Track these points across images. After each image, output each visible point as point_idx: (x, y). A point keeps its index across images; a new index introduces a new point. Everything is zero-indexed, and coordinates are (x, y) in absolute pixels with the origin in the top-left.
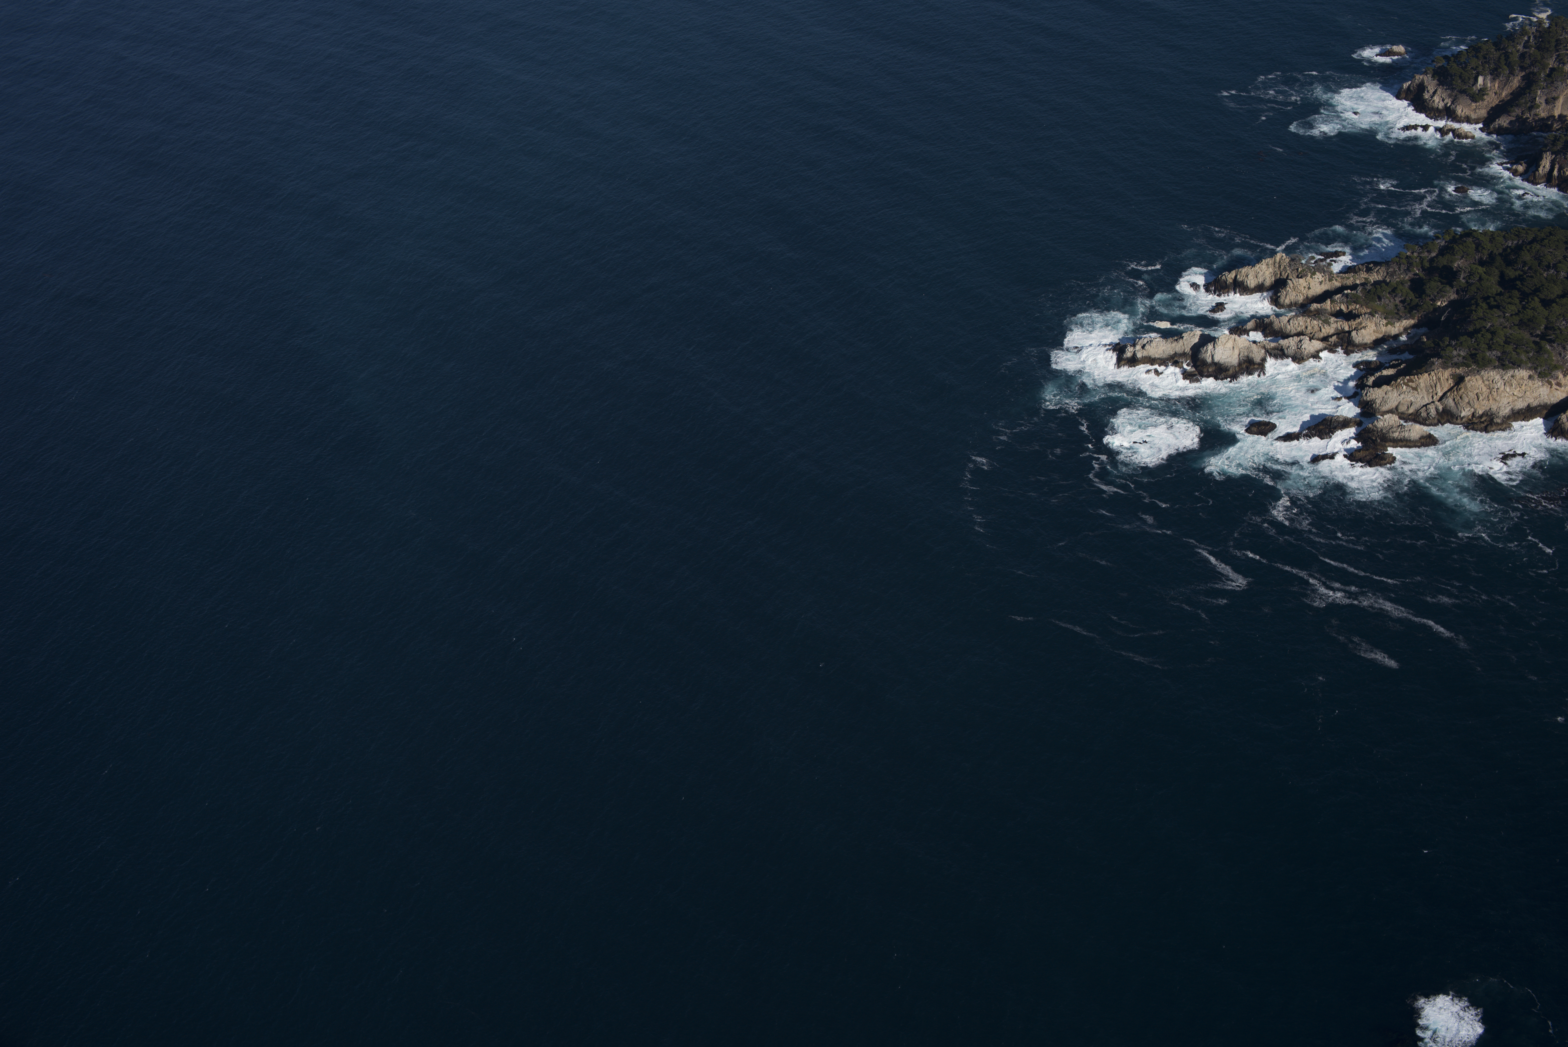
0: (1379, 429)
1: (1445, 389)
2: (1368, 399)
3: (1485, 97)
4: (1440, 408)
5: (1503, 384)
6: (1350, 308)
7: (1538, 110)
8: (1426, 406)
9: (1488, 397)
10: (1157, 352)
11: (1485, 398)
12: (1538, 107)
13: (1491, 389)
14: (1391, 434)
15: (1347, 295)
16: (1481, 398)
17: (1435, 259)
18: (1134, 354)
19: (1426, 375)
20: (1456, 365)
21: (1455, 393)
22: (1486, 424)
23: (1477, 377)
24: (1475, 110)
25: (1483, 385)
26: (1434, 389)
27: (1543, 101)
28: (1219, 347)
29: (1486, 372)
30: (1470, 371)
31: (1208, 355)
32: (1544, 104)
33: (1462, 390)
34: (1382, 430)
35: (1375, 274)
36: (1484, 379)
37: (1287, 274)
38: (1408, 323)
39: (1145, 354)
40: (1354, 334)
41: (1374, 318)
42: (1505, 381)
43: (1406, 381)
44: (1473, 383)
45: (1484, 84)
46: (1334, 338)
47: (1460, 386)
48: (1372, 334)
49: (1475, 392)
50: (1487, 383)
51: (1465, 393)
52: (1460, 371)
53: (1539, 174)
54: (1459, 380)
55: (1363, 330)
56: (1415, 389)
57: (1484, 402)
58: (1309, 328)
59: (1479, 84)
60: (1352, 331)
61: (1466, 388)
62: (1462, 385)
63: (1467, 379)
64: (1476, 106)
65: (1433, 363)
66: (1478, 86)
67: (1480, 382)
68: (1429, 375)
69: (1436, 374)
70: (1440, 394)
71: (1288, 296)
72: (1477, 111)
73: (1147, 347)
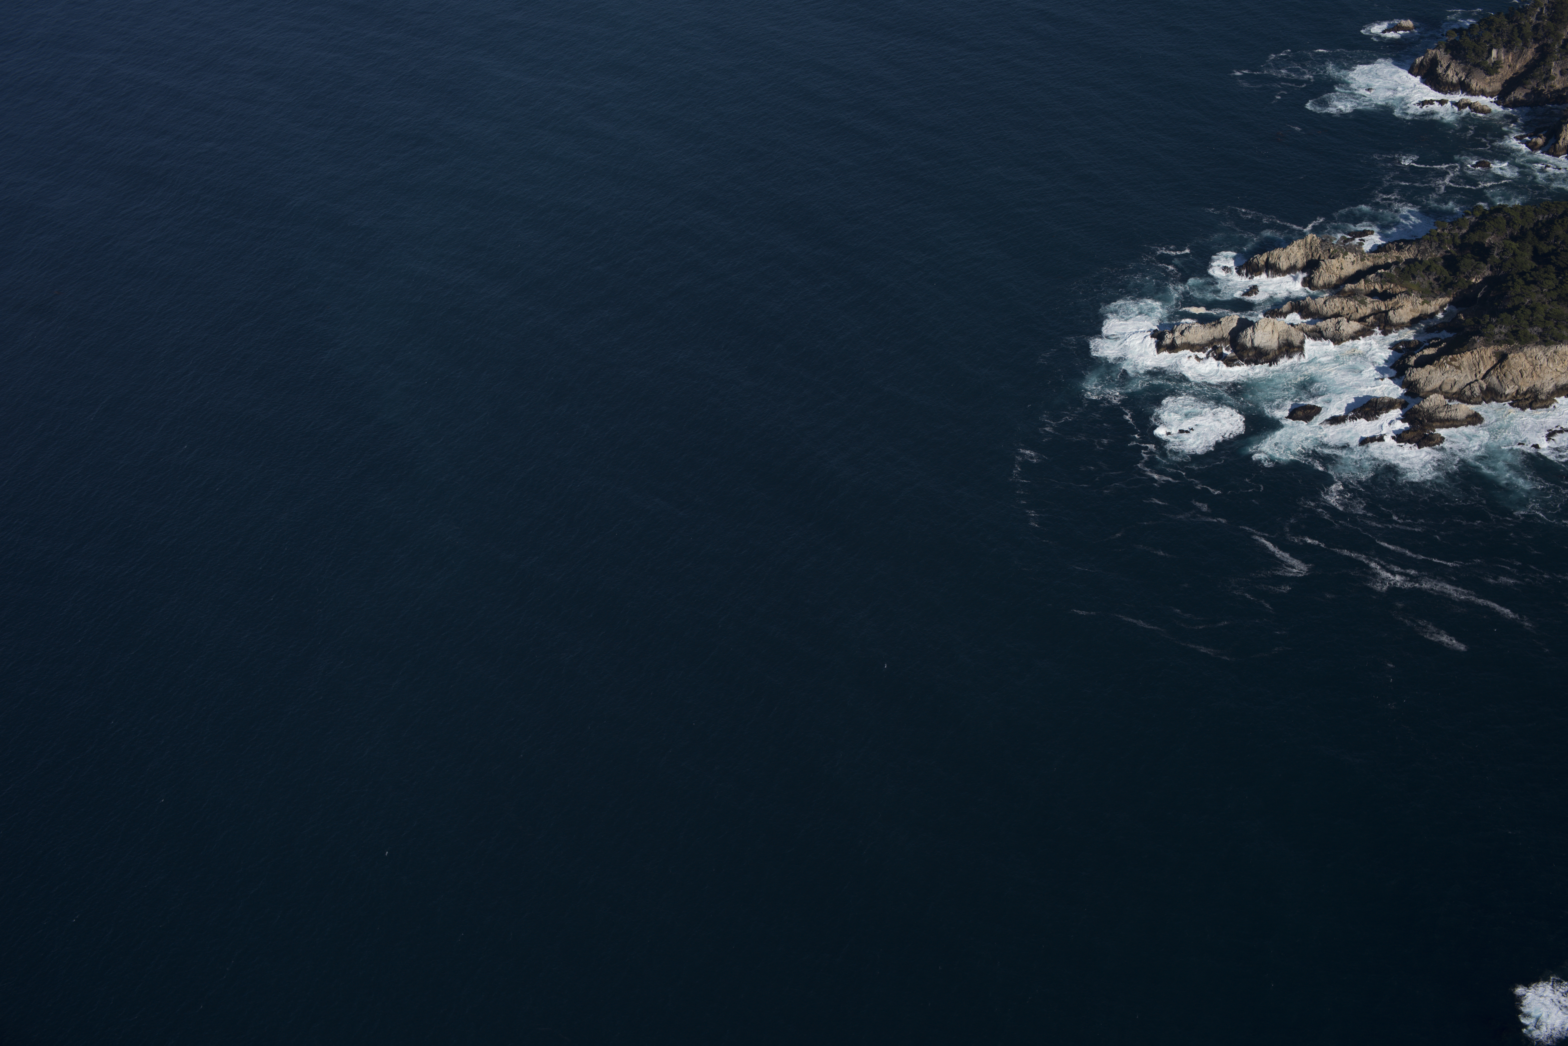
0: (1425, 410)
1: (1489, 367)
2: (1412, 379)
3: (1499, 70)
4: (1484, 386)
5: (1546, 360)
6: (1384, 287)
7: (1553, 82)
8: (1469, 384)
9: (1532, 373)
10: (1196, 338)
11: (1528, 375)
12: (1553, 78)
13: (1534, 366)
14: (1438, 415)
15: (1381, 275)
16: (1525, 375)
17: (1467, 236)
18: (1174, 341)
19: (1469, 353)
20: (1498, 343)
21: (1499, 370)
22: (1530, 400)
23: (1520, 354)
24: (1489, 83)
25: (1526, 362)
26: (1478, 367)
27: (1558, 73)
28: (1259, 331)
29: (1529, 349)
30: (1513, 348)
31: (1248, 339)
32: (1559, 76)
33: (1506, 368)
34: (1428, 410)
35: (1406, 252)
36: (1527, 355)
37: (1318, 255)
38: (1443, 301)
39: (1184, 340)
40: (1391, 313)
41: (1411, 298)
42: (1547, 357)
43: (1449, 360)
44: (1517, 360)
45: (1497, 57)
46: (1372, 318)
47: (1503, 364)
48: (1409, 313)
49: (1519, 369)
50: (1530, 359)
51: (1509, 370)
52: (1502, 348)
53: (1559, 146)
54: (1502, 358)
55: (1400, 310)
56: (1458, 368)
57: (1528, 378)
58: (1346, 309)
59: (1493, 57)
60: (1389, 310)
61: (1509, 365)
62: (1505, 363)
63: (1510, 356)
64: (1490, 79)
65: (1475, 341)
66: (1492, 59)
67: (1524, 359)
68: (1472, 353)
69: (1478, 352)
70: (1483, 372)
71: (1321, 277)
72: (1492, 84)
73: (1186, 333)
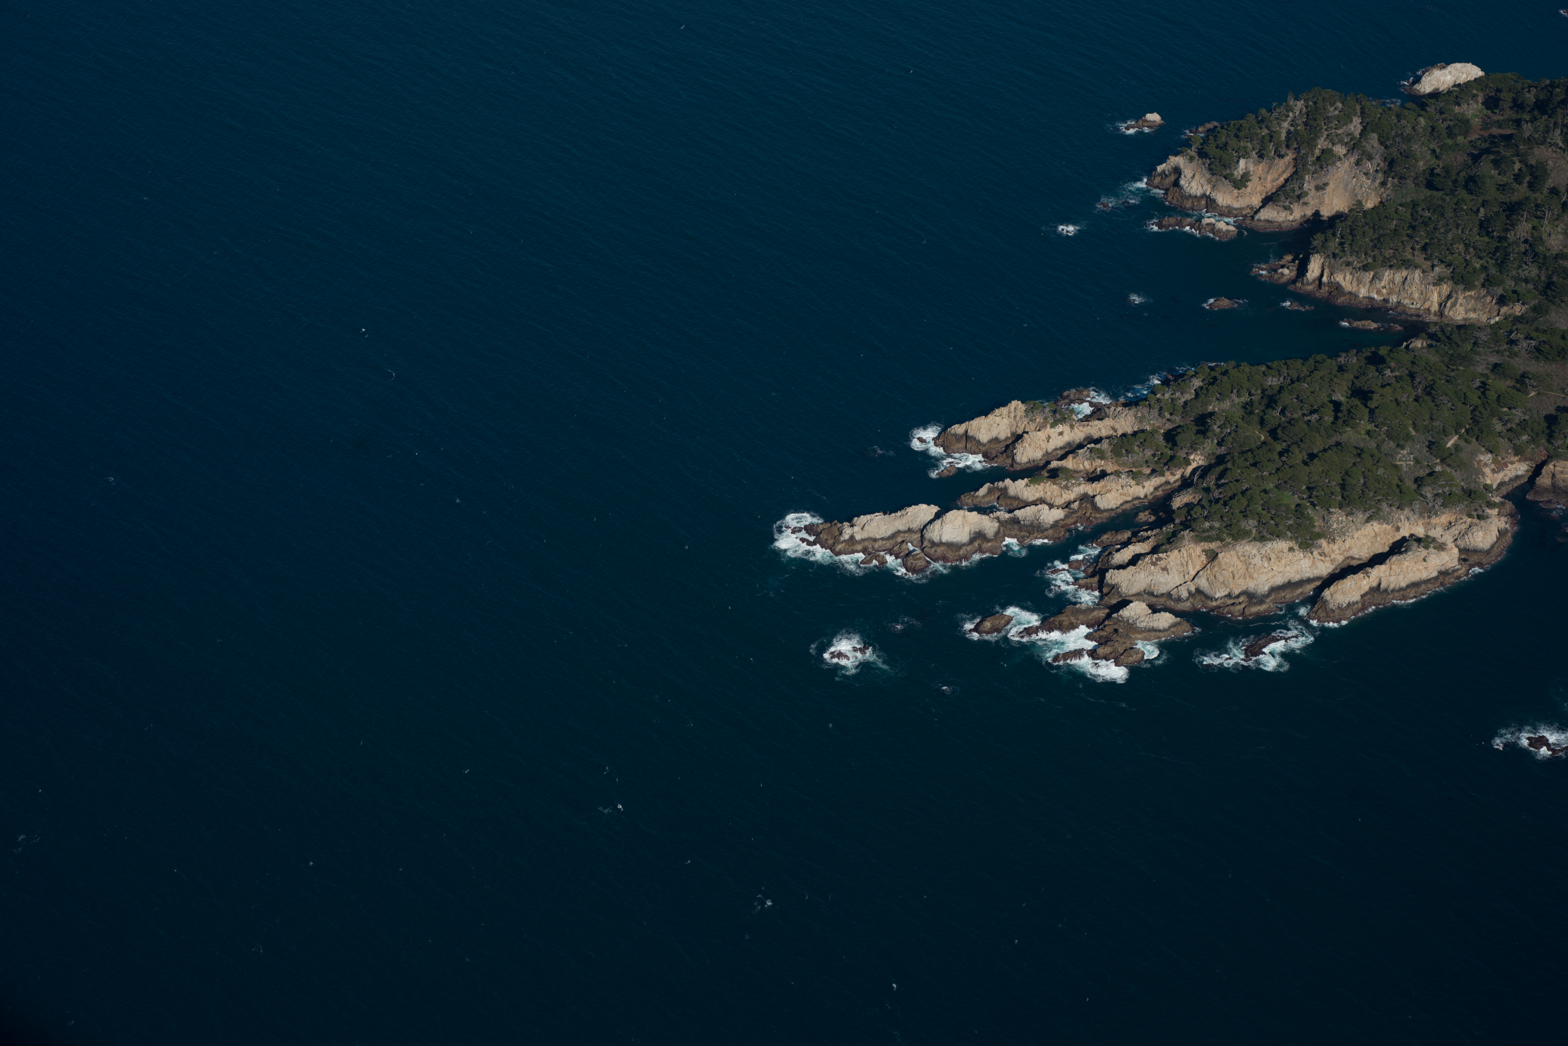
0: (1125, 619)
1: (1198, 568)
2: (1113, 583)
3: (1249, 183)
4: (1193, 589)
5: (1260, 559)
6: (1094, 464)
7: (1306, 198)
8: (1177, 587)
9: (1244, 575)
10: (878, 533)
11: (1241, 576)
12: (1306, 194)
13: (1247, 565)
14: (1138, 625)
15: (1091, 450)
16: (1237, 577)
17: (1189, 402)
18: (852, 537)
19: (1176, 551)
20: (1209, 539)
21: (1209, 571)
22: (1243, 606)
23: (1232, 552)
24: (1237, 197)
25: (1238, 562)
26: (1185, 567)
27: (1312, 187)
28: (947, 525)
29: (1242, 547)
30: (1224, 546)
31: (935, 534)
32: (1313, 191)
33: (1216, 569)
34: (1128, 620)
35: (1122, 419)
36: (1240, 554)
37: (1023, 425)
38: (1158, 481)
39: (865, 535)
40: (1097, 499)
41: (1120, 480)
42: (1262, 556)
43: (1154, 560)
44: (1228, 560)
45: (1246, 168)
46: (1077, 503)
47: (1213, 564)
48: (1119, 498)
49: (1231, 569)
50: (1242, 558)
51: (1219, 571)
52: (1213, 545)
53: (1307, 279)
54: (1212, 557)
55: (1108, 495)
56: (1165, 569)
57: (1240, 580)
58: (1049, 493)
59: (1240, 168)
60: (1096, 495)
61: (1220, 565)
62: (1216, 562)
63: (1220, 555)
64: (1238, 193)
65: (1183, 537)
66: (1240, 170)
67: (1235, 558)
68: (1179, 551)
69: (1186, 550)
70: (1193, 573)
71: (1025, 454)
72: (1240, 199)
73: (866, 528)
